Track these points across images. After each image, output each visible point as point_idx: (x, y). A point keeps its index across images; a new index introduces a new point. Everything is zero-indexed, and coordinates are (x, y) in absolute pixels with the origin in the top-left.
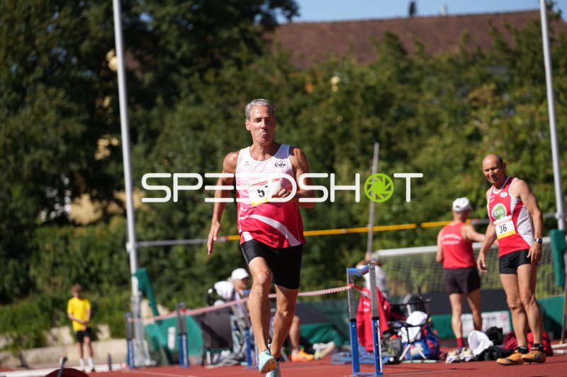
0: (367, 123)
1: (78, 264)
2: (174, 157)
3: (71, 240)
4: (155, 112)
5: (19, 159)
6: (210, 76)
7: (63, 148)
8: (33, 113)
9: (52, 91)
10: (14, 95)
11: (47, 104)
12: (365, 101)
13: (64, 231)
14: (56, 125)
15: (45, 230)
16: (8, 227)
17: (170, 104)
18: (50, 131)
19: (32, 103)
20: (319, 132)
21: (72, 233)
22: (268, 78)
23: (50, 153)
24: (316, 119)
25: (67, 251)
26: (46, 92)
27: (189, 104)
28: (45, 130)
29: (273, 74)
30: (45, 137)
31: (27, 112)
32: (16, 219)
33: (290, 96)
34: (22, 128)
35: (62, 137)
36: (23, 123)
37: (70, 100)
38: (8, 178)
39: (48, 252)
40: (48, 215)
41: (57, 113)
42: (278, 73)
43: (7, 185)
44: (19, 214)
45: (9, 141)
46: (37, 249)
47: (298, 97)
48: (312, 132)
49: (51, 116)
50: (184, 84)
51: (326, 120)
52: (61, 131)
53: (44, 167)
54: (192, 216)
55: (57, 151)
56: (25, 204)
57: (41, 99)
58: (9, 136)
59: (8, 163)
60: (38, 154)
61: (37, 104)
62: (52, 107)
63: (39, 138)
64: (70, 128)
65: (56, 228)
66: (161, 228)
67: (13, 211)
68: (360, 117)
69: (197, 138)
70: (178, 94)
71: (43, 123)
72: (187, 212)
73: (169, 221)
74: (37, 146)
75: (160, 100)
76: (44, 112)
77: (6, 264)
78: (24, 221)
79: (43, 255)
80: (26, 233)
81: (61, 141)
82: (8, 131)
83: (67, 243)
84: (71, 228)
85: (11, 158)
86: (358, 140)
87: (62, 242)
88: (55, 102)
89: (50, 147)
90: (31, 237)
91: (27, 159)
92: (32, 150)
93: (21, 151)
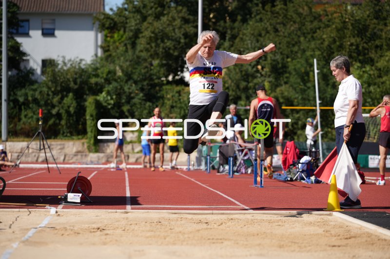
0: (353, 40)
1: (185, 108)
2: (244, 51)
3: (182, 93)
4: (236, 24)
5: (157, 46)
6: (268, 7)
7: (182, 41)
8: (168, 20)
9: (180, 8)
10: (159, 9)
11: (176, 15)
12: (354, 28)
13: (179, 88)
14: (180, 28)
15: (168, 87)
16: (147, 84)
17: (244, 21)
18: (177, 30)
19: (168, 14)
20: (326, 43)
21: (183, 90)
22: (301, 10)
23: (173, 43)
24: (325, 36)
25: (180, 100)
26: (176, 8)
27: (257, 22)
28: (174, 30)
29: (303, 9)
30: (173, 34)
31: (164, 19)
32: (152, 79)
33: (312, 22)
34: (161, 28)
35: (183, 35)
36: (162, 26)
37: (189, 14)
38: (151, 56)
39: (169, 100)
40: (174, 77)
41: (181, 21)
42: (306, 8)
43: (150, 60)
44: (155, 77)
45: (153, 35)
46: (162, 97)
47: (316, 24)
48: (322, 43)
49: (178, 22)
50: (254, 9)
51: (330, 37)
52: (183, 31)
53: (171, 51)
54: (251, 84)
55: (180, 42)
56: (159, 72)
57: (173, 12)
58: (153, 32)
59: (152, 47)
60: (169, 44)
61: (171, 14)
62: (179, 17)
63: (170, 35)
64: (188, 30)
65: (174, 86)
66: (233, 91)
67: (151, 75)
68: (350, 37)
69: (258, 41)
70: (250, 13)
71: (173, 26)
72: (248, 82)
73: (238, 87)
74: (169, 39)
75: (239, 18)
76: (174, 19)
77: (145, 104)
78: (156, 81)
79: (166, 101)
80: (157, 88)
81: (182, 37)
82: (153, 30)
83: (180, 95)
84: (183, 87)
85: (153, 45)
86: (348, 50)
87: (177, 95)
88: (180, 15)
89: (176, 40)
90: (160, 91)
91: (162, 45)
92: (166, 41)
93: (159, 41)
